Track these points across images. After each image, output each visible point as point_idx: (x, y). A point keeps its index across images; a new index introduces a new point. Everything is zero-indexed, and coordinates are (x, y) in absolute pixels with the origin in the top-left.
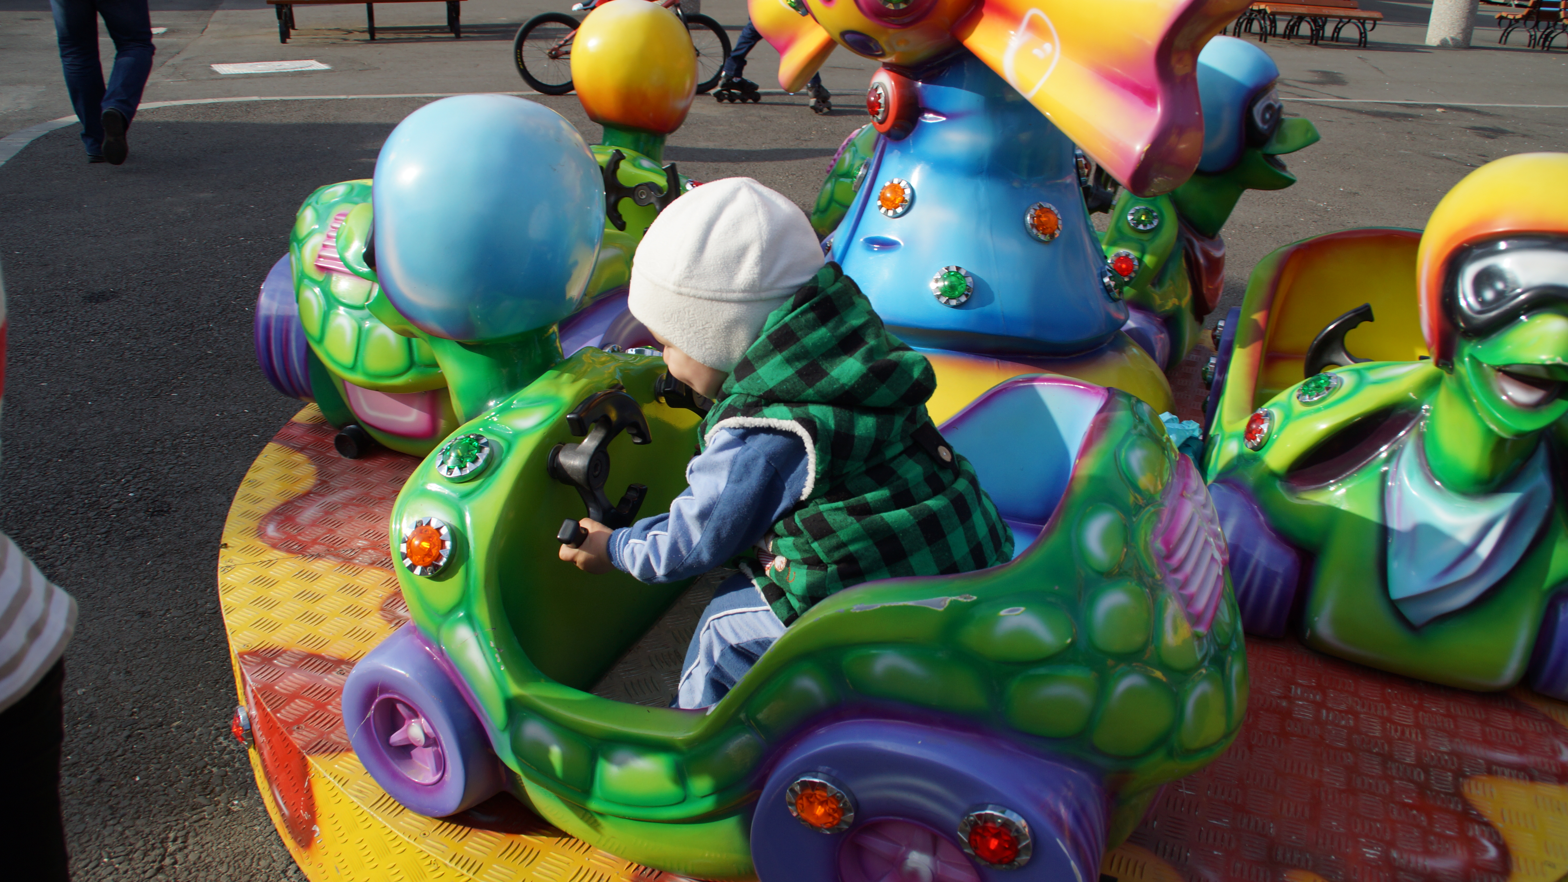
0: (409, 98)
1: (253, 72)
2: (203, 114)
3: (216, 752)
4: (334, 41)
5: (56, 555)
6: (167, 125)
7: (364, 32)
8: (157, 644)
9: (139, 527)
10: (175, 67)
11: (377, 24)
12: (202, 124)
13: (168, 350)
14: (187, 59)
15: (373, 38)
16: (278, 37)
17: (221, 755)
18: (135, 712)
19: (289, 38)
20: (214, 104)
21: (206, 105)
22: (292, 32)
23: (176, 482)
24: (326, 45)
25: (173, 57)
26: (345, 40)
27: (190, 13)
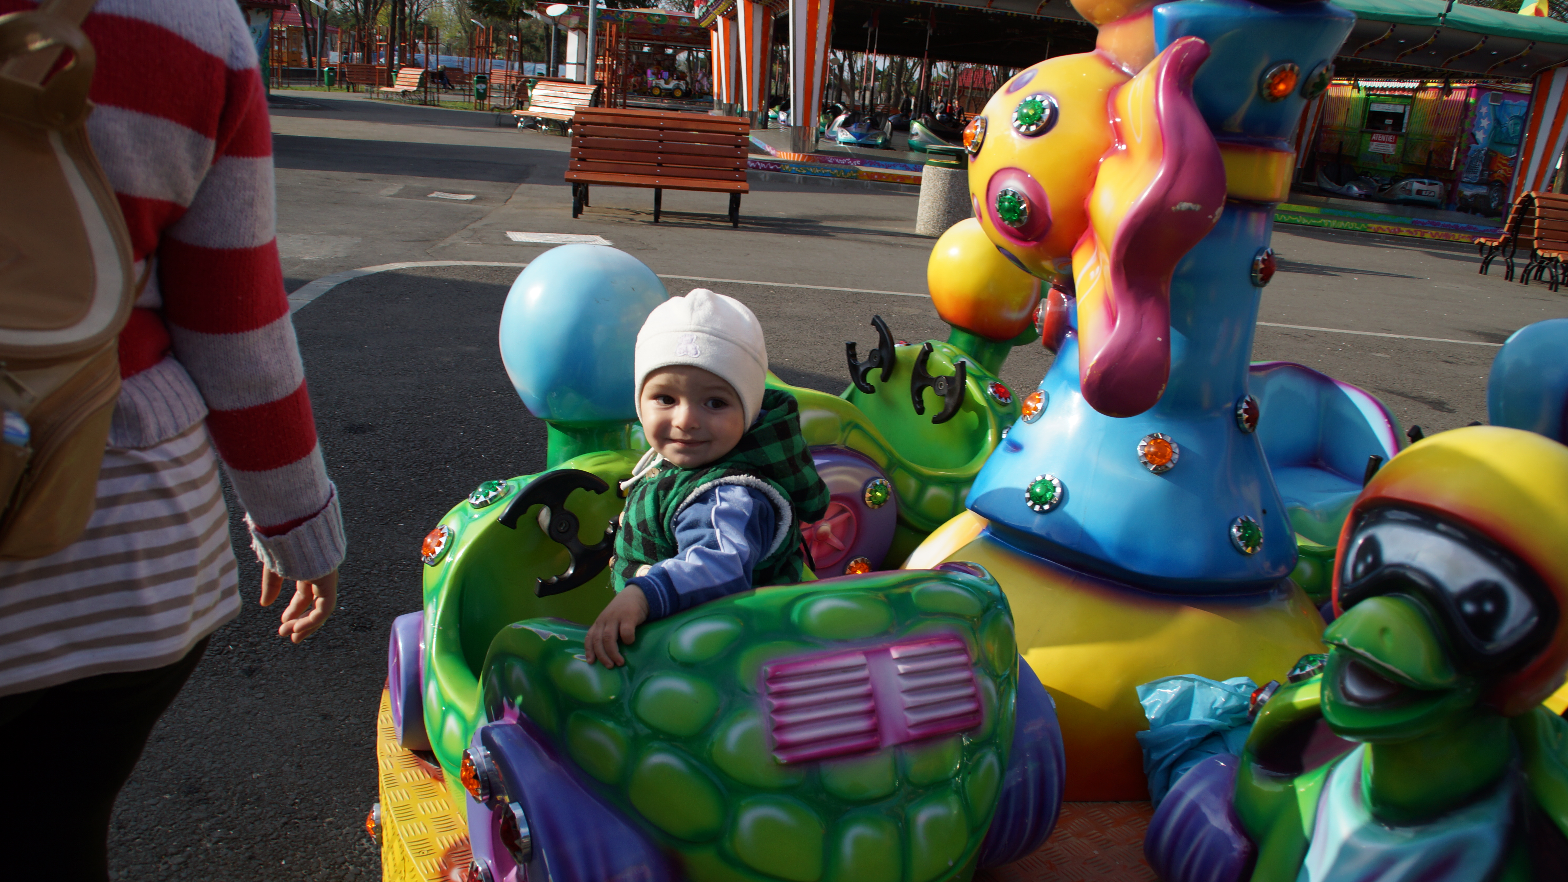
0: (676, 279)
1: (542, 241)
2: (487, 275)
3: (357, 852)
4: (621, 220)
5: (265, 651)
6: (454, 283)
7: (650, 214)
8: (331, 745)
9: (341, 638)
10: (475, 231)
11: (664, 208)
12: (484, 284)
13: (405, 484)
14: (486, 225)
15: (657, 221)
16: (571, 212)
17: (360, 855)
18: (297, 803)
19: (581, 214)
20: (499, 267)
21: (491, 267)
22: (585, 208)
23: (383, 603)
24: (613, 223)
25: (475, 222)
26: (631, 220)
27: (499, 183)
